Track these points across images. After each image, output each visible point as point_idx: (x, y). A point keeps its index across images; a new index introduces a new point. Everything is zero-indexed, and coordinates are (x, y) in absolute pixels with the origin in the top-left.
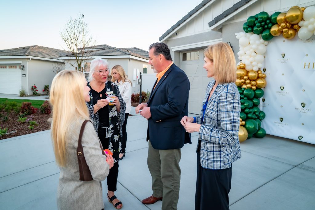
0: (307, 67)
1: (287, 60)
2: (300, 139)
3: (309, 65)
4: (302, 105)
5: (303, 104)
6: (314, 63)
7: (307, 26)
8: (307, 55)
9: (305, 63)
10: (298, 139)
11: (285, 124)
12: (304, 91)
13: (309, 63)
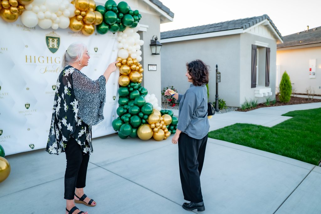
0: (29, 60)
1: (3, 49)
2: (33, 148)
3: (31, 59)
4: (26, 106)
5: (27, 104)
6: (35, 57)
7: (37, 13)
8: (27, 46)
9: (26, 56)
10: (30, 149)
11: (6, 137)
12: (28, 89)
13: (31, 56)
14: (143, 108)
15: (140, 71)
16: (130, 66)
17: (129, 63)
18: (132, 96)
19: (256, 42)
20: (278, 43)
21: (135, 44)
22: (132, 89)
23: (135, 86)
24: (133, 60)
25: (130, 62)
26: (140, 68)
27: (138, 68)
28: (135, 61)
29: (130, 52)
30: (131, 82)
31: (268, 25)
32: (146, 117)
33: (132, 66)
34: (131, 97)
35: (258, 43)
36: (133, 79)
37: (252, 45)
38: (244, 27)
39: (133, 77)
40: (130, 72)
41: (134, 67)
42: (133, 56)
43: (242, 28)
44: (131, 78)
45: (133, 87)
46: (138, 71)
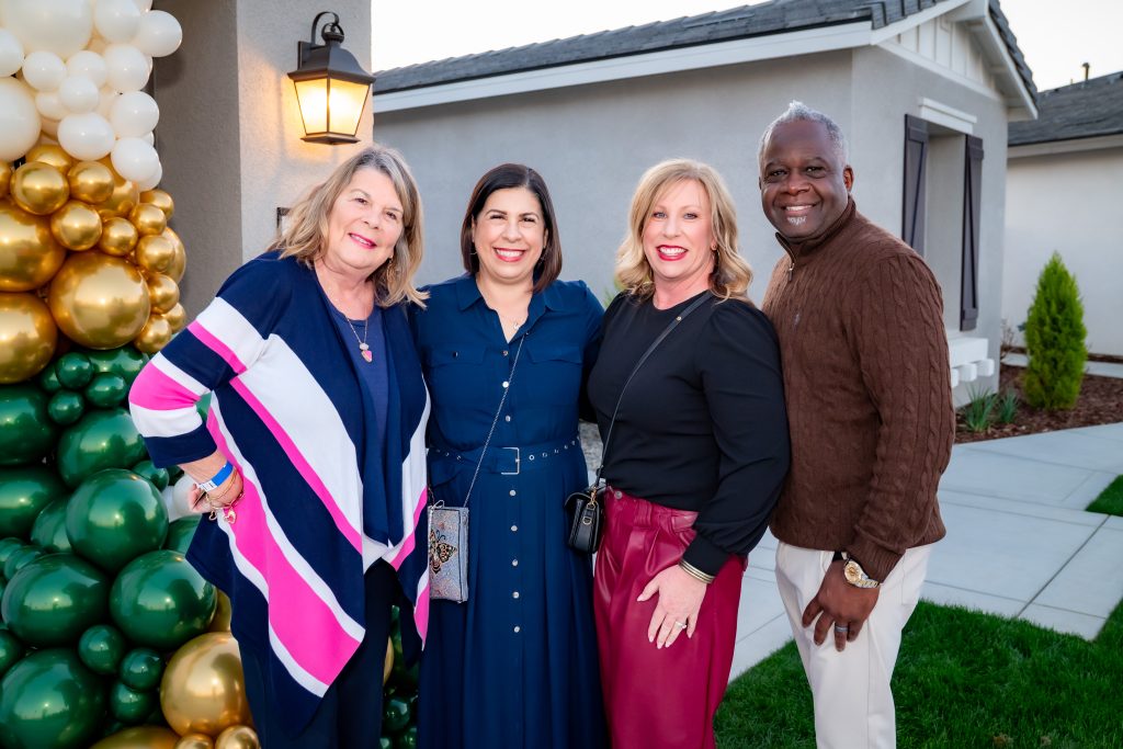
14: (128, 580)
15: (145, 262)
16: (44, 214)
17: (25, 191)
18: (80, 455)
19: (927, 102)
20: (1017, 118)
21: (96, 41)
22: (64, 406)
23: (96, 375)
24: (73, 165)
25: (37, 184)
26: (141, 235)
27: (120, 232)
28: (89, 180)
29: (48, 103)
30: (64, 342)
31: (978, 22)
32: (138, 667)
33: (59, 213)
34: (70, 466)
35: (933, 112)
36: (81, 328)
37: (906, 116)
38: (877, 14)
39: (78, 309)
40: (47, 264)
41: (77, 222)
42: (78, 135)
43: (868, 18)
44: (64, 312)
45: (81, 386)
46: (129, 257)
